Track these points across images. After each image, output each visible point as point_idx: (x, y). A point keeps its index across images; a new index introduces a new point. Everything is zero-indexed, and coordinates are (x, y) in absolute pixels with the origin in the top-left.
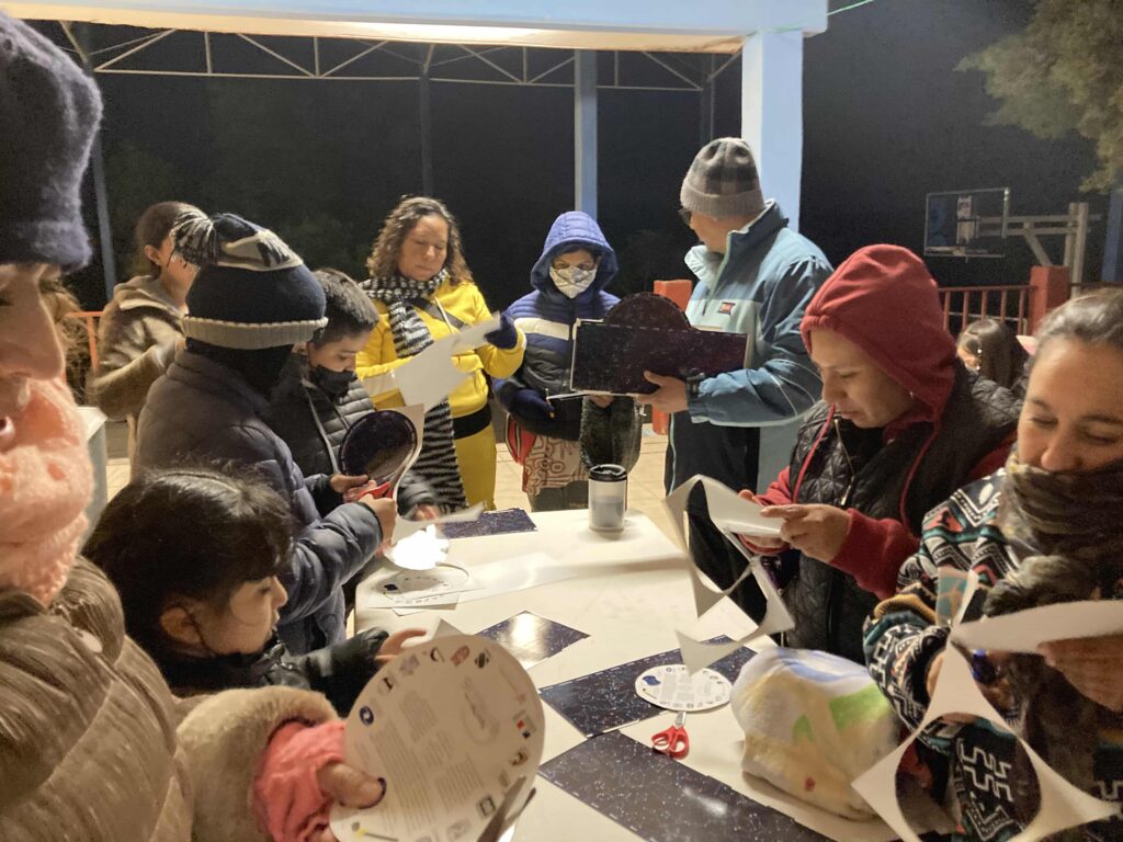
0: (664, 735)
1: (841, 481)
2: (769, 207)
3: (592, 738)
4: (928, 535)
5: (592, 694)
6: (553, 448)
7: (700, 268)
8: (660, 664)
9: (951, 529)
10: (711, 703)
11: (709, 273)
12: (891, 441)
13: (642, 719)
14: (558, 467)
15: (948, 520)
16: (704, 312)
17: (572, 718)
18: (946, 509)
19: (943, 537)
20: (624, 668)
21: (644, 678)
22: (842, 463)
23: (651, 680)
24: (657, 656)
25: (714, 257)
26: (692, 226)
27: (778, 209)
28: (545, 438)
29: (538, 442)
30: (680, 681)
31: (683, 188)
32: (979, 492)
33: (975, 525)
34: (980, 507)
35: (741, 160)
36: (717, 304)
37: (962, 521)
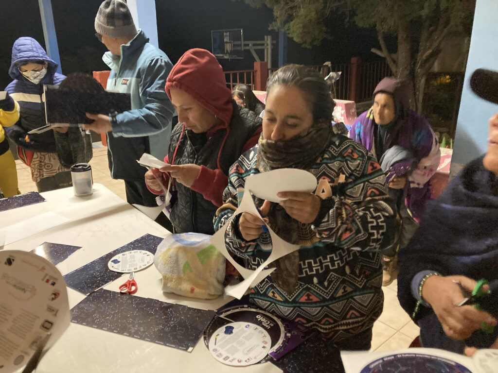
0: (125, 285)
1: (191, 158)
2: (139, 33)
3: (89, 295)
4: (232, 176)
5: (86, 275)
6: (45, 157)
7: (110, 63)
8: (119, 253)
9: (240, 172)
10: (145, 265)
11: (115, 65)
12: (210, 138)
13: (113, 280)
14: (49, 166)
15: (239, 168)
16: (115, 84)
17: (78, 289)
18: (237, 164)
19: (237, 176)
20: (102, 259)
21: (112, 261)
22: (191, 150)
23: (116, 262)
24: (117, 250)
25: (116, 58)
26: (103, 42)
27: (144, 34)
28: (39, 154)
29: (35, 156)
30: (129, 259)
31: (95, 23)
32: (249, 155)
33: (248, 169)
34: (250, 161)
35: (122, 10)
36: (120, 81)
37: (244, 168)
